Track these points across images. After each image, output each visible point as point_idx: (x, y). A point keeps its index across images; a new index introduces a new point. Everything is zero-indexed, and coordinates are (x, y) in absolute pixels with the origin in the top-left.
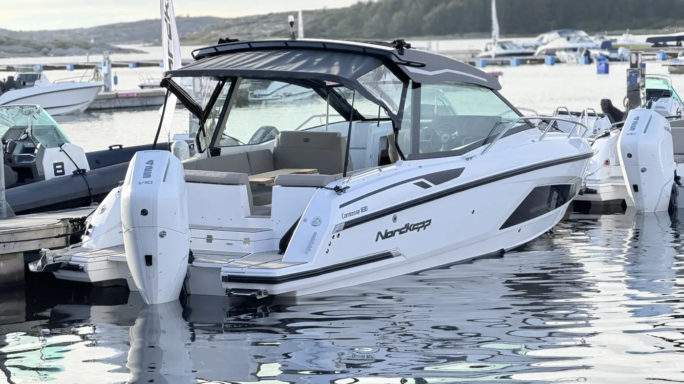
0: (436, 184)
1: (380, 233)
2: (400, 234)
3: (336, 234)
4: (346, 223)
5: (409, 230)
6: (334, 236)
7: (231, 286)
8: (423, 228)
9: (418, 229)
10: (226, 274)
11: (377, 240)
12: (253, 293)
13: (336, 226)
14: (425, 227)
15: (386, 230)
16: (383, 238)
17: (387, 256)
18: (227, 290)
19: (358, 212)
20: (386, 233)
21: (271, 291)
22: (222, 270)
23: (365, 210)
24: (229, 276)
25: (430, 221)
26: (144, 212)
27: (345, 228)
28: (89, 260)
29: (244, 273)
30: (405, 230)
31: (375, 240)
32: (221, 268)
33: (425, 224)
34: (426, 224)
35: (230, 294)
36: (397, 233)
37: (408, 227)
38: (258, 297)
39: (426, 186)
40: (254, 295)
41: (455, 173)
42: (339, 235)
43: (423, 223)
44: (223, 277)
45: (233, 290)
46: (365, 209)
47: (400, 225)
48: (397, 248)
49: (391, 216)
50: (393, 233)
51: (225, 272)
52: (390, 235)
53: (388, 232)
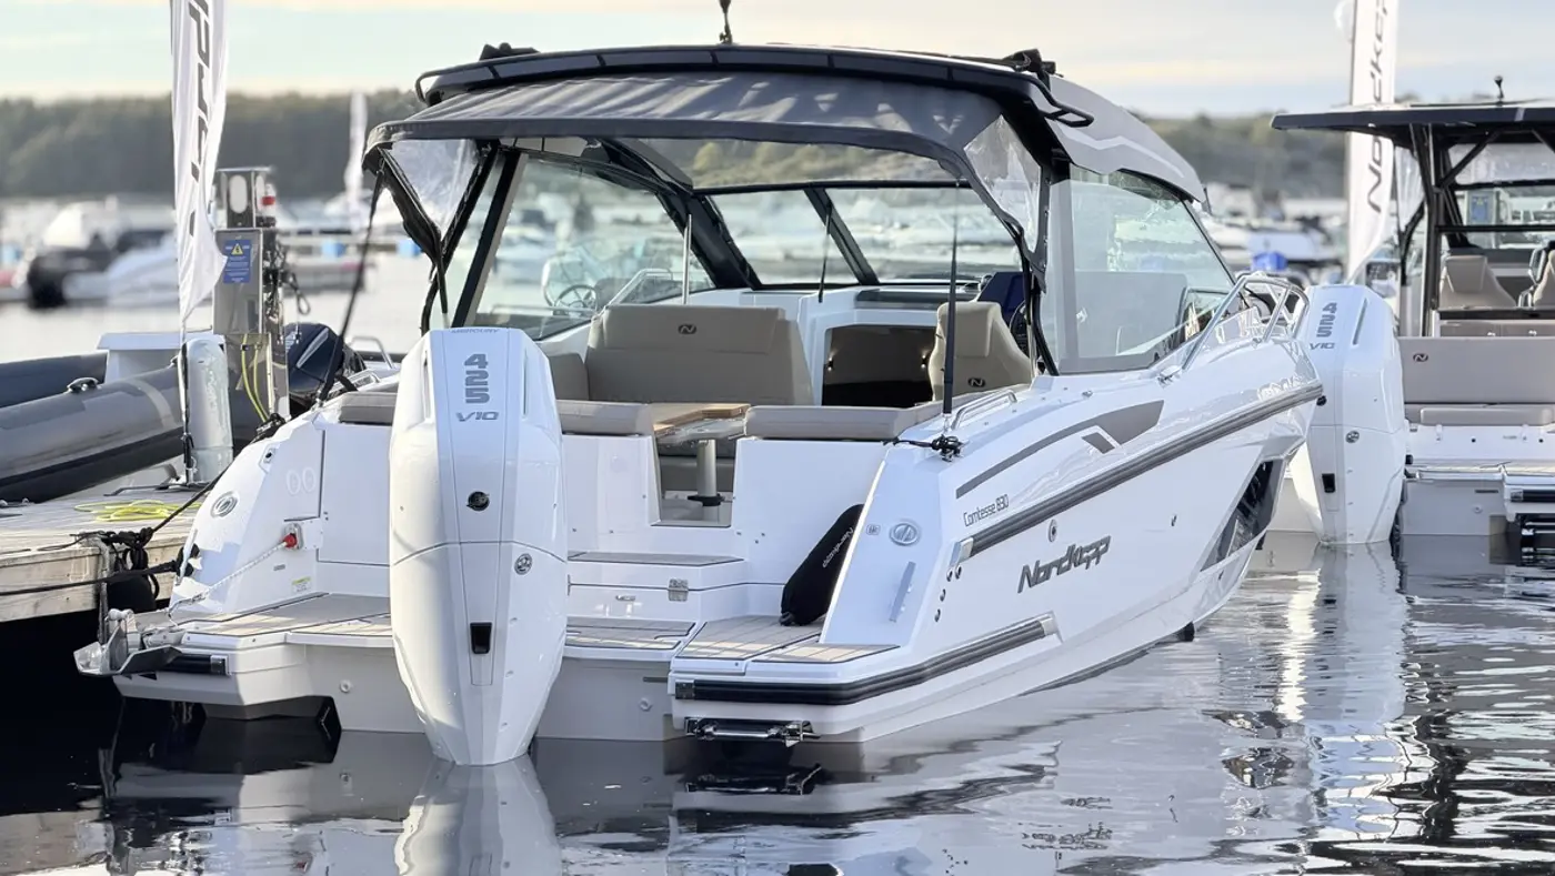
0: (1120, 442)
1: (1026, 571)
2: (1058, 574)
3: (955, 570)
4: (975, 538)
5: (1072, 565)
6: (951, 574)
7: (701, 711)
8: (1095, 560)
9: (1088, 560)
10: (690, 679)
11: (1020, 591)
12: (773, 732)
13: (957, 545)
14: (1098, 555)
15: (1038, 563)
16: (1031, 584)
17: (1033, 633)
18: (691, 724)
19: (990, 511)
20: (1038, 570)
21: (822, 725)
22: (672, 665)
23: (1006, 506)
24: (698, 683)
25: (1106, 541)
26: (478, 501)
27: (976, 550)
29: (744, 674)
30: (1066, 563)
31: (1017, 590)
32: (669, 663)
33: (1099, 549)
34: (1102, 547)
35: (703, 733)
36: (1054, 570)
37: (1075, 557)
38: (790, 743)
39: (1104, 447)
40: (776, 735)
41: (1150, 415)
42: (960, 570)
43: (1095, 546)
44: (678, 685)
45: (707, 722)
46: (1002, 503)
47: (1060, 549)
48: (1051, 612)
49: (1045, 526)
50: (1047, 569)
51: (686, 670)
52: (1042, 574)
53: (1041, 565)
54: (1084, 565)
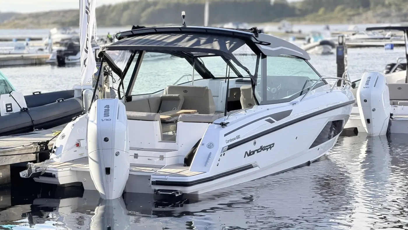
0: (277, 120)
1: (246, 152)
2: (257, 153)
3: (223, 154)
4: (229, 146)
5: (262, 150)
6: (221, 155)
7: (158, 187)
8: (270, 149)
9: (267, 149)
10: (155, 180)
11: (245, 157)
13: (223, 148)
14: (271, 148)
15: (250, 150)
16: (248, 156)
17: (250, 167)
18: (155, 191)
19: (234, 139)
20: (250, 152)
21: (185, 191)
23: (239, 138)
24: (156, 181)
25: (273, 144)
27: (228, 149)
28: (59, 170)
29: (167, 179)
30: (260, 150)
32: (151, 176)
33: (271, 146)
35: (157, 193)
36: (256, 152)
37: (262, 149)
38: (177, 195)
39: (272, 122)
40: (174, 193)
41: (287, 113)
42: (224, 154)
43: (270, 145)
44: (152, 181)
45: (159, 190)
46: (238, 137)
47: (258, 147)
48: (256, 162)
49: (253, 141)
50: (254, 152)
51: (154, 178)
52: (252, 153)
53: (251, 151)
54: (266, 150)
